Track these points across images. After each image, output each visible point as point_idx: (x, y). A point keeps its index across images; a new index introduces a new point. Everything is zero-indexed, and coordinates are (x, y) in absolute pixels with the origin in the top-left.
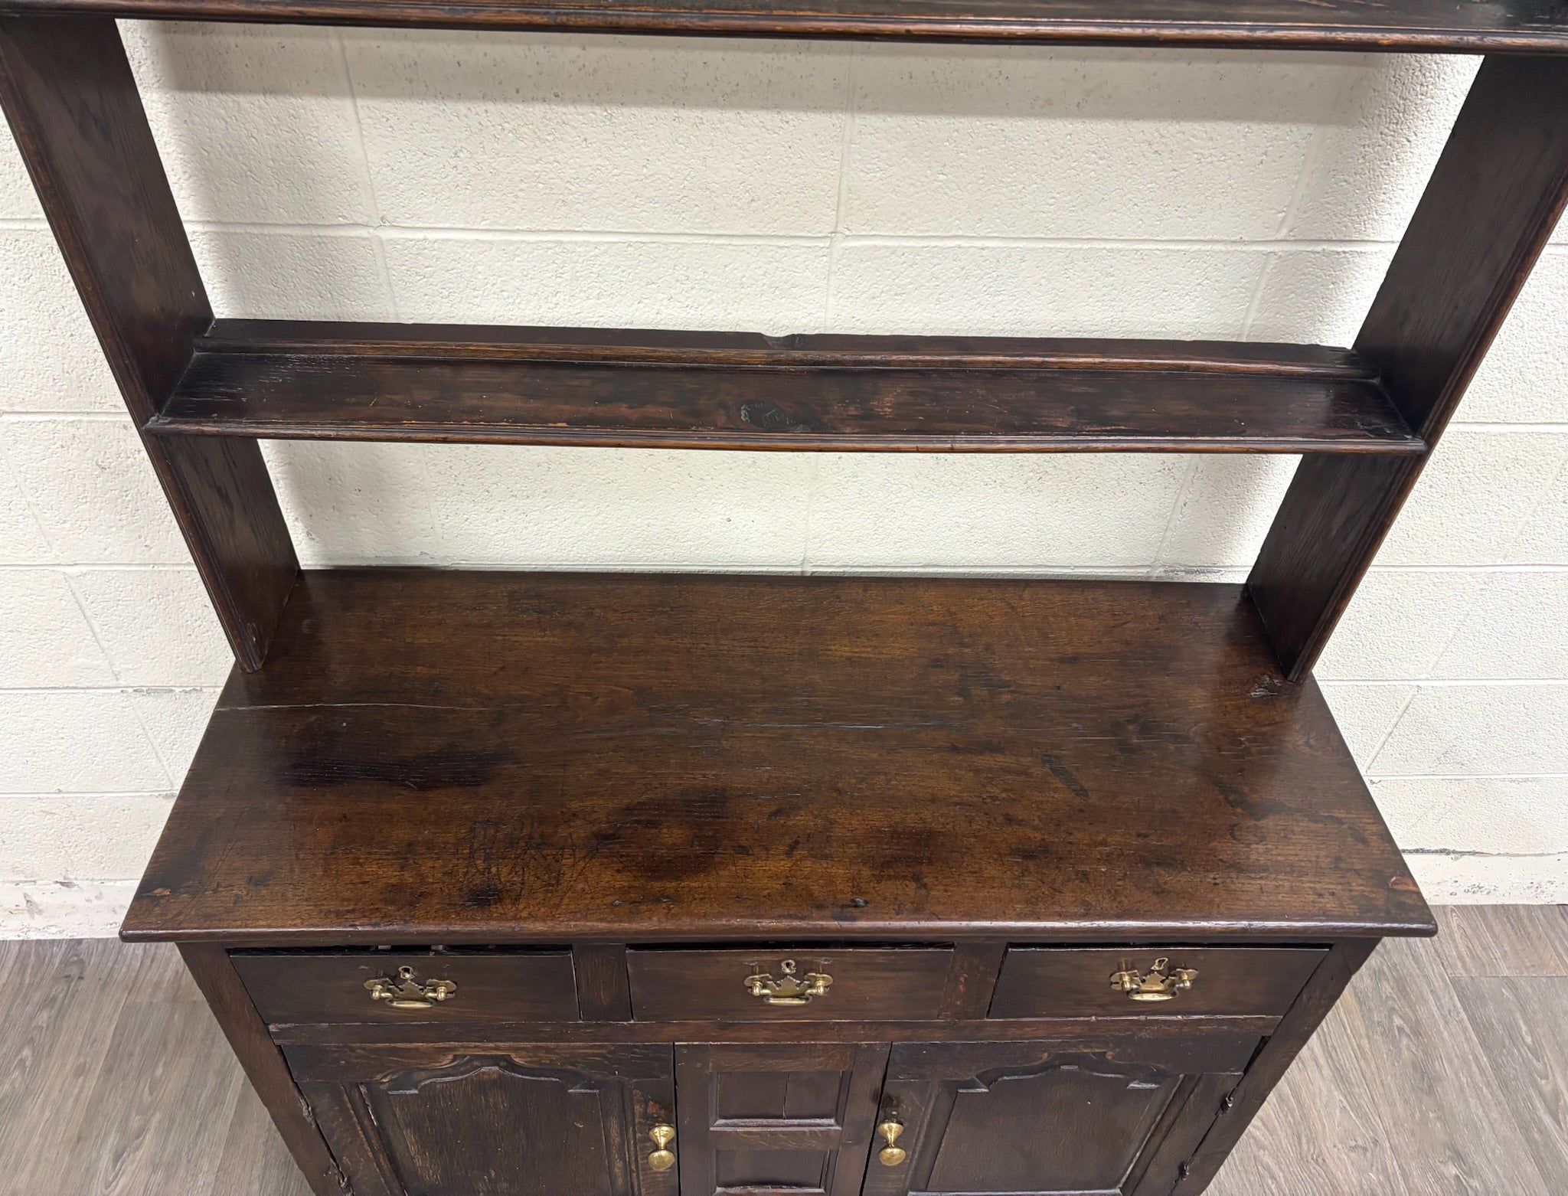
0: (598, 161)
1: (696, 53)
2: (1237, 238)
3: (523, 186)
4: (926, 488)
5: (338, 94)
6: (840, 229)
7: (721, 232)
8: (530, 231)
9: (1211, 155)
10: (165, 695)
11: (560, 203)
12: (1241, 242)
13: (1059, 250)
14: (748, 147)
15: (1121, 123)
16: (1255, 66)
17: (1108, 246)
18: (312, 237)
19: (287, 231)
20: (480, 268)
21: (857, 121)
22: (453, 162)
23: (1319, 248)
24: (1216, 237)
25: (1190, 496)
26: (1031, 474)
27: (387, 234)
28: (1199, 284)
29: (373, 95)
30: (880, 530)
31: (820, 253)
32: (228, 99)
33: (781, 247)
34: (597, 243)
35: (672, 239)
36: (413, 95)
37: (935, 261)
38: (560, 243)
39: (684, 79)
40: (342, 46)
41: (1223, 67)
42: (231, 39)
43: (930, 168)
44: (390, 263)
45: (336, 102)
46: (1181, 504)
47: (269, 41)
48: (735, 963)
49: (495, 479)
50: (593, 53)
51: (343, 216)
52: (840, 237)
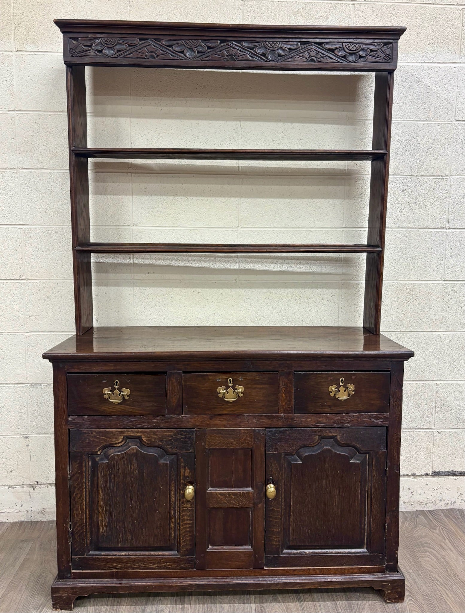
0: (184, 209)
1: (206, 185)
2: (333, 227)
3: (167, 215)
6: (240, 226)
7: (212, 227)
8: (168, 227)
9: (322, 207)
11: (175, 220)
12: (335, 228)
14: (218, 206)
15: (300, 200)
16: (326, 187)
17: (303, 229)
18: (117, 229)
19: (111, 227)
20: (155, 236)
21: (242, 200)
22: (152, 210)
23: (354, 230)
24: (328, 227)
25: (342, 305)
27: (134, 227)
29: (136, 195)
31: (235, 233)
32: (105, 196)
33: (226, 231)
34: (183, 230)
35: (201, 229)
36: (145, 195)
38: (174, 230)
39: (204, 191)
40: (132, 185)
41: (319, 187)
42: (109, 184)
43: (259, 210)
44: (134, 235)
45: (128, 196)
46: (340, 308)
47: (117, 184)
48: (214, 380)
49: (151, 300)
50: (184, 185)
51: (125, 223)
52: (239, 228)
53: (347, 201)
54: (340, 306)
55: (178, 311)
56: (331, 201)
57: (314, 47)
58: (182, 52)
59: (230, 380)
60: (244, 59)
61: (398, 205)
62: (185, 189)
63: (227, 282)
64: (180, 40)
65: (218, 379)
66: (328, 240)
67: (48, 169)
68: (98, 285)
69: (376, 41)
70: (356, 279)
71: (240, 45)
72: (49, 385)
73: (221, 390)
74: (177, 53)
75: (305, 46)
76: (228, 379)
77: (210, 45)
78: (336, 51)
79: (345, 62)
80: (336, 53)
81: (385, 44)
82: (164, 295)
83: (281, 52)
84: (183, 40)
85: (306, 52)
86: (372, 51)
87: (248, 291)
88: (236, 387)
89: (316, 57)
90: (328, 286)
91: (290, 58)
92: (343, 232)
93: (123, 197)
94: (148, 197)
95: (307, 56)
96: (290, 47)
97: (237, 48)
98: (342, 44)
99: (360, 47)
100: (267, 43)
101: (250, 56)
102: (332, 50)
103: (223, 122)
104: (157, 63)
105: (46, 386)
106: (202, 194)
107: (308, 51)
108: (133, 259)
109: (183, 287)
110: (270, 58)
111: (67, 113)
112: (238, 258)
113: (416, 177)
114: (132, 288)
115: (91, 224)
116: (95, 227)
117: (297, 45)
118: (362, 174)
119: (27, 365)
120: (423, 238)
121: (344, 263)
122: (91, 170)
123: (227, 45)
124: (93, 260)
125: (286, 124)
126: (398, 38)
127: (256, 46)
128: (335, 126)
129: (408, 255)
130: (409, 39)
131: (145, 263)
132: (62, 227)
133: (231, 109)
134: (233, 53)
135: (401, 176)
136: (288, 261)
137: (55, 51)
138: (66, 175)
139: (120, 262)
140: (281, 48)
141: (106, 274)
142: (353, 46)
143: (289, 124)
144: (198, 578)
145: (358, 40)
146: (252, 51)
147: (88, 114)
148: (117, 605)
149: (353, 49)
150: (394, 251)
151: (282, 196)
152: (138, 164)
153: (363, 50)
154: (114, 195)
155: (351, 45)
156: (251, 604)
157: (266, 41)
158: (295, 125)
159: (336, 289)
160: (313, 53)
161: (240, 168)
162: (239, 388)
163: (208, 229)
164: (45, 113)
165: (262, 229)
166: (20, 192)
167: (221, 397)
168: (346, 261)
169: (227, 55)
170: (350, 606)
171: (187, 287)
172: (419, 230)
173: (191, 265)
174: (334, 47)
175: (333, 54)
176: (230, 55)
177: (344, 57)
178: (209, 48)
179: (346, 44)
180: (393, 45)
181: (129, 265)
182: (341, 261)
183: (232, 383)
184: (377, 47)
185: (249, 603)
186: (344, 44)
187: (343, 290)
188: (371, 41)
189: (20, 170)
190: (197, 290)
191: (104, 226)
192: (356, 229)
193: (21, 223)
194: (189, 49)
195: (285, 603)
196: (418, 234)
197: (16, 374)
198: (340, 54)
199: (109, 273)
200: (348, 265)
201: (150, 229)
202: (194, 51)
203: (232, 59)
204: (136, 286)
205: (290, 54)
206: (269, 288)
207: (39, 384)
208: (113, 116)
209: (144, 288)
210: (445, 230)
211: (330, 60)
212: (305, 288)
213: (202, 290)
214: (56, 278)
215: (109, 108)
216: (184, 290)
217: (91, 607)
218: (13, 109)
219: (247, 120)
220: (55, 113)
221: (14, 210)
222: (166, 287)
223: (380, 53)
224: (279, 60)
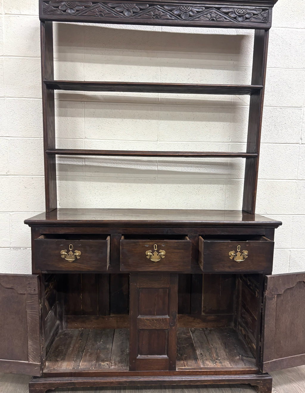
0: (120, 128)
1: (136, 111)
2: (223, 141)
3: (108, 132)
4: (177, 193)
6: (158, 140)
7: (140, 140)
8: (109, 140)
9: (215, 127)
10: (19, 250)
11: (114, 135)
13: (194, 144)
14: (144, 125)
15: (200, 122)
18: (74, 140)
19: (70, 139)
21: (160, 121)
22: (98, 128)
23: (237, 143)
24: (219, 141)
25: (227, 196)
27: (86, 140)
29: (88, 117)
31: (155, 144)
32: (66, 118)
33: (149, 143)
36: (93, 117)
37: (174, 146)
39: (134, 115)
40: (85, 110)
41: (214, 113)
42: (69, 109)
43: (172, 129)
44: (85, 145)
45: (82, 118)
46: (226, 198)
47: (74, 109)
48: (144, 245)
49: (97, 191)
50: (121, 111)
51: (79, 137)
52: (158, 141)
53: (233, 123)
55: (115, 199)
56: (222, 123)
57: (214, 11)
58: (122, 12)
59: (155, 246)
60: (165, 18)
61: (267, 127)
62: (121, 113)
63: (149, 179)
64: (121, 3)
65: (147, 245)
67: (26, 98)
68: (60, 179)
69: (257, 8)
70: (237, 178)
71: (162, 8)
72: (26, 248)
73: (149, 253)
74: (118, 12)
75: (208, 9)
76: (154, 245)
77: (141, 7)
78: (230, 13)
79: (235, 22)
80: (229, 15)
81: (263, 10)
82: (105, 187)
83: (191, 13)
84: (123, 3)
85: (209, 14)
86: (254, 14)
87: (164, 186)
88: (160, 251)
89: (216, 18)
90: (218, 183)
91: (198, 18)
92: (230, 145)
93: (78, 118)
94: (96, 119)
95: (209, 17)
96: (197, 10)
97: (161, 10)
98: (233, 9)
99: (246, 11)
100: (182, 7)
101: (170, 16)
102: (227, 13)
103: (148, 67)
104: (104, 20)
105: (24, 249)
106: (133, 117)
107: (210, 13)
108: (85, 162)
109: (119, 182)
110: (183, 17)
111: (40, 58)
112: (157, 162)
113: (280, 108)
114: (84, 182)
115: (56, 137)
116: (58, 139)
117: (202, 9)
118: (243, 105)
119: (11, 235)
120: (283, 150)
121: (230, 167)
122: (56, 99)
123: (154, 8)
124: (57, 162)
125: (191, 69)
126: (272, 6)
127: (174, 9)
128: (225, 71)
129: (273, 162)
130: (277, 11)
131: (93, 165)
132: (35, 139)
133: (154, 58)
134: (158, 13)
135: (270, 107)
136: (190, 165)
137: (32, 14)
138: (38, 102)
139: (76, 164)
140: (191, 11)
141: (66, 172)
142: (241, 10)
143: (194, 69)
145: (244, 6)
146: (171, 13)
147: (54, 59)
149: (241, 13)
150: (263, 159)
151: (188, 119)
152: (88, 95)
153: (248, 13)
154: (72, 117)
155: (240, 10)
157: (181, 6)
158: (198, 70)
159: (224, 184)
160: (213, 15)
161: (160, 99)
162: (162, 252)
163: (137, 141)
164: (25, 58)
165: (173, 142)
166: (6, 114)
167: (148, 258)
168: (231, 166)
169: (153, 15)
171: (122, 182)
172: (281, 144)
173: (125, 167)
174: (228, 11)
175: (228, 16)
176: (155, 15)
177: (235, 18)
178: (141, 9)
179: (236, 9)
180: (269, 11)
181: (82, 166)
182: (228, 166)
183: (156, 248)
184: (258, 12)
186: (235, 9)
187: (228, 185)
188: (254, 8)
189: (6, 98)
190: (128, 184)
191: (65, 138)
192: (239, 143)
193: (7, 135)
194: (127, 10)
196: (280, 148)
197: (3, 241)
198: (232, 16)
199: (68, 171)
200: (232, 168)
201: (96, 141)
202: (130, 12)
203: (157, 18)
204: (87, 181)
205: (198, 15)
206: (178, 184)
207: (20, 248)
208: (72, 61)
209: (92, 182)
210: (298, 145)
211: (225, 20)
212: (202, 184)
213: (132, 184)
214: (32, 174)
215: (69, 55)
216: (119, 184)
218: (2, 55)
219: (165, 66)
220: (31, 58)
221: (3, 126)
222: (107, 182)
223: (260, 16)
224: (190, 19)
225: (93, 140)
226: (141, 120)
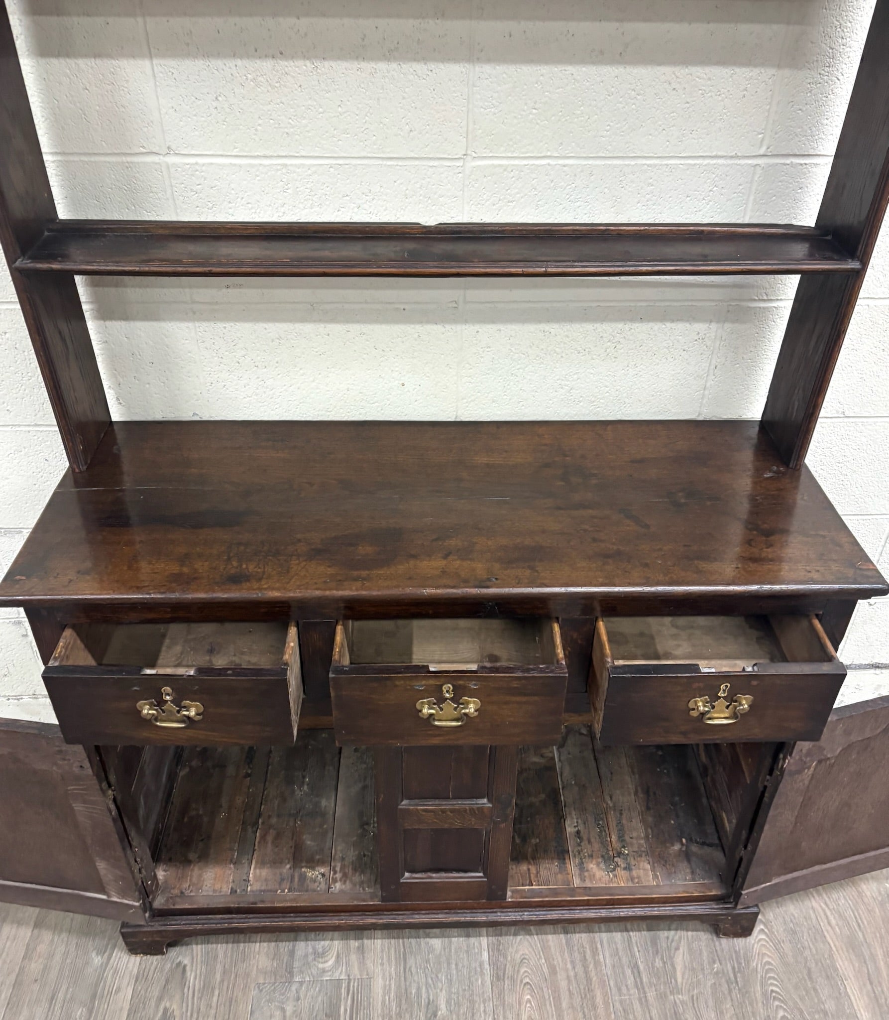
0: (309, 102)
1: (370, 21)
2: (733, 154)
3: (260, 122)
4: (537, 356)
5: (141, 56)
6: (469, 152)
7: (392, 156)
8: (265, 157)
9: (710, 91)
10: (16, 536)
11: (285, 135)
12: (736, 157)
13: (615, 166)
14: (407, 90)
15: (650, 68)
17: (649, 162)
18: (123, 162)
19: (108, 159)
20: (232, 186)
21: (477, 68)
22: (215, 104)
23: (788, 162)
24: (720, 154)
25: (718, 360)
26: (609, 344)
27: (172, 160)
28: (711, 191)
29: (163, 56)
30: (508, 391)
31: (458, 171)
32: (71, 62)
33: (431, 167)
34: (310, 165)
35: (359, 162)
36: (188, 55)
37: (534, 176)
38: (285, 165)
39: (363, 39)
40: (145, 23)
41: (712, 26)
43: (526, 104)
44: (174, 182)
45: (139, 61)
46: (713, 367)
49: (243, 352)
50: (304, 22)
51: (143, 147)
52: (469, 158)
53: (787, 72)
54: (714, 362)
55: (311, 379)
56: (742, 73)
62: (306, 34)
63: (432, 306)
66: (711, 193)
68: (102, 316)
70: (765, 298)
76: (442, 686)
82: (273, 341)
87: (488, 330)
88: (462, 701)
90: (691, 315)
92: (758, 169)
93: (124, 63)
94: (200, 63)
106: (359, 51)
109: (320, 321)
114: (190, 325)
141: (120, 290)
144: (385, 913)
148: (244, 942)
151: (597, 55)
156: (481, 938)
159: (711, 321)
162: (470, 702)
163: (380, 162)
165: (531, 162)
167: (425, 718)
170: (654, 942)
171: (332, 321)
185: (476, 936)
187: (727, 326)
190: (355, 328)
192: (794, 160)
195: (540, 936)
199: (125, 287)
201: (219, 165)
204: (199, 320)
209: (221, 325)
212: (632, 320)
216: (321, 328)
217: (199, 946)
225: (201, 160)
226: (394, 65)
